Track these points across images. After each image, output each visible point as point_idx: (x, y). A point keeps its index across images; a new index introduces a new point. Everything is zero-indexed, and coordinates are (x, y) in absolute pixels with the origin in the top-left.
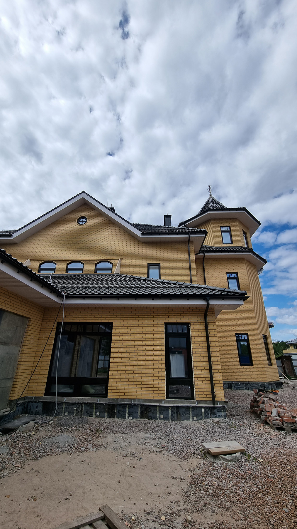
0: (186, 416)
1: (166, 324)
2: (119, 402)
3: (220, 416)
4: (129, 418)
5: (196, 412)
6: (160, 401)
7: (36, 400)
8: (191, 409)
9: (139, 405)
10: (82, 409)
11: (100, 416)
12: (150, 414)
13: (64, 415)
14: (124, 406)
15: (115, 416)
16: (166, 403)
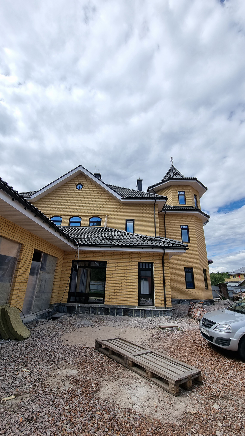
0: (150, 315)
1: (139, 263)
2: (111, 307)
3: (169, 315)
4: (117, 316)
5: (155, 313)
6: (135, 307)
7: (63, 305)
8: (152, 311)
9: (122, 309)
10: (90, 310)
11: (100, 314)
12: (129, 314)
13: (80, 313)
14: (114, 309)
15: (109, 314)
16: (138, 308)
